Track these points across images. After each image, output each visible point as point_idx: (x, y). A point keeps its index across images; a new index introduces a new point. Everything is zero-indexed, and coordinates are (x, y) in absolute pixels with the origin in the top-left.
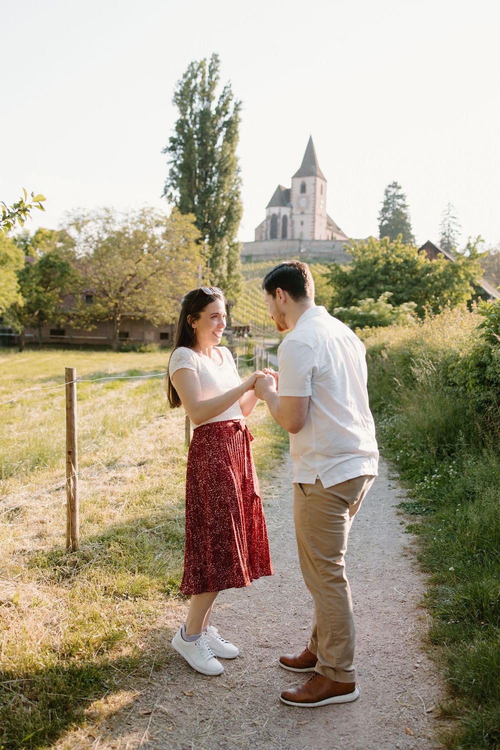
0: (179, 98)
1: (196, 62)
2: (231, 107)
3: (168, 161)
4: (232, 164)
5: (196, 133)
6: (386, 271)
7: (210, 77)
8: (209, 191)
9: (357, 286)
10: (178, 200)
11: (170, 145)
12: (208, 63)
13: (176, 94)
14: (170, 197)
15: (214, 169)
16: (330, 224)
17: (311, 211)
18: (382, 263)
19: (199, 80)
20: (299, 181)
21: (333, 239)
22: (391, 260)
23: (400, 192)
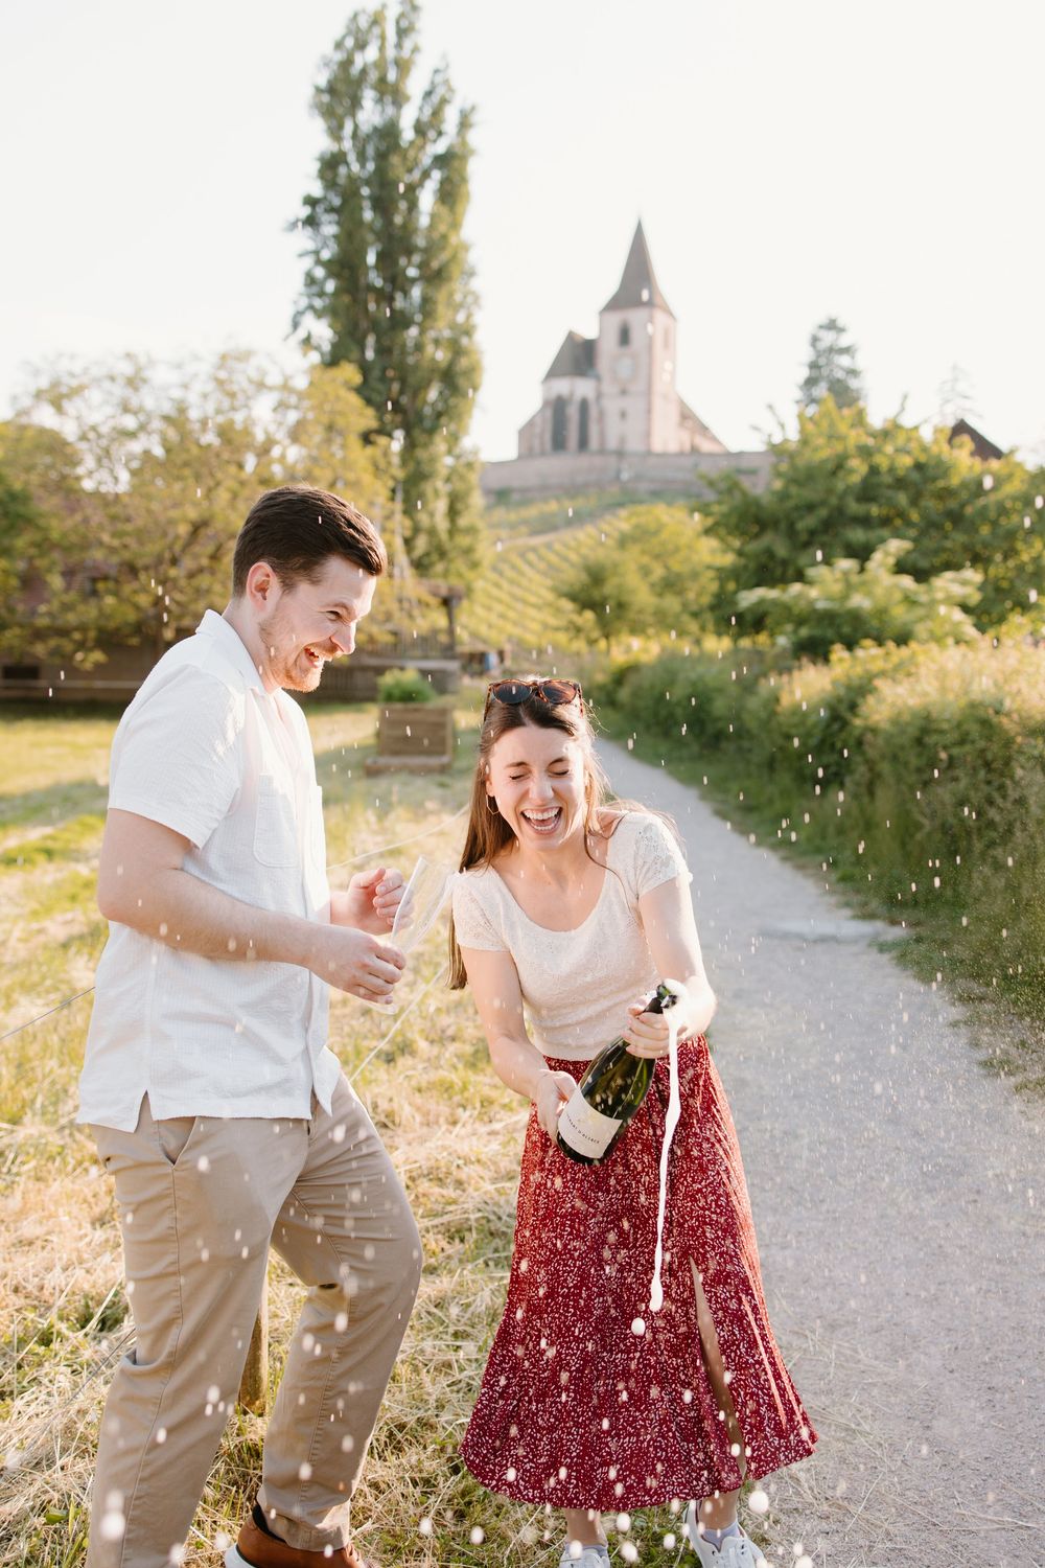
0: (326, 98)
1: (364, 11)
2: (451, 118)
3: (299, 252)
4: (454, 258)
5: (368, 182)
6: (867, 490)
7: (399, 46)
8: (401, 321)
9: (791, 532)
10: (327, 347)
11: (306, 211)
12: (393, 12)
13: (319, 90)
14: (307, 341)
15: (412, 272)
16: (686, 416)
17: (641, 386)
18: (858, 468)
19: (371, 54)
20: (615, 319)
21: (694, 450)
22: (882, 462)
23: (844, 341)
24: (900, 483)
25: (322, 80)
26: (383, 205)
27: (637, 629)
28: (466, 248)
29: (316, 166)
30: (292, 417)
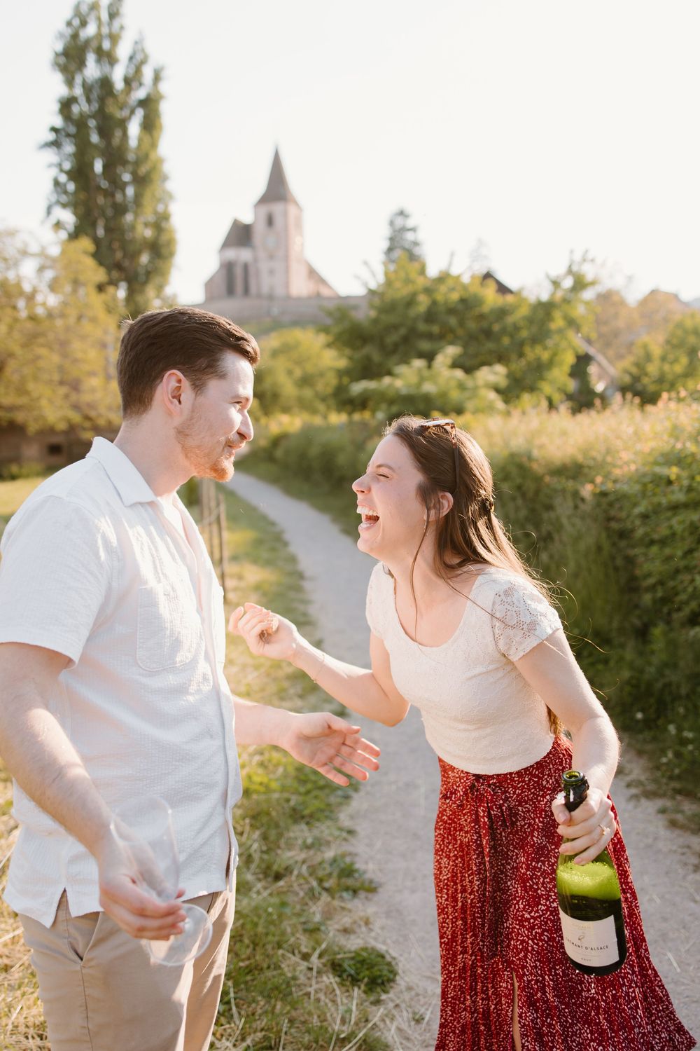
0: (62, 60)
2: (148, 73)
4: (153, 168)
5: (93, 116)
6: (430, 316)
7: (110, 24)
8: (120, 210)
9: (382, 347)
10: (71, 228)
11: (51, 137)
13: (57, 55)
14: (58, 225)
15: (127, 177)
16: (312, 273)
17: (282, 252)
18: (423, 302)
19: (91, 30)
20: (264, 210)
21: (318, 295)
22: (440, 297)
23: (410, 223)
24: (452, 311)
25: (59, 47)
26: (104, 132)
27: (286, 410)
28: (160, 161)
29: (56, 107)
30: (49, 274)
